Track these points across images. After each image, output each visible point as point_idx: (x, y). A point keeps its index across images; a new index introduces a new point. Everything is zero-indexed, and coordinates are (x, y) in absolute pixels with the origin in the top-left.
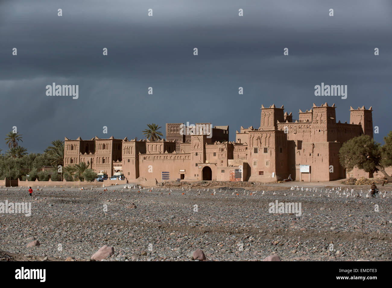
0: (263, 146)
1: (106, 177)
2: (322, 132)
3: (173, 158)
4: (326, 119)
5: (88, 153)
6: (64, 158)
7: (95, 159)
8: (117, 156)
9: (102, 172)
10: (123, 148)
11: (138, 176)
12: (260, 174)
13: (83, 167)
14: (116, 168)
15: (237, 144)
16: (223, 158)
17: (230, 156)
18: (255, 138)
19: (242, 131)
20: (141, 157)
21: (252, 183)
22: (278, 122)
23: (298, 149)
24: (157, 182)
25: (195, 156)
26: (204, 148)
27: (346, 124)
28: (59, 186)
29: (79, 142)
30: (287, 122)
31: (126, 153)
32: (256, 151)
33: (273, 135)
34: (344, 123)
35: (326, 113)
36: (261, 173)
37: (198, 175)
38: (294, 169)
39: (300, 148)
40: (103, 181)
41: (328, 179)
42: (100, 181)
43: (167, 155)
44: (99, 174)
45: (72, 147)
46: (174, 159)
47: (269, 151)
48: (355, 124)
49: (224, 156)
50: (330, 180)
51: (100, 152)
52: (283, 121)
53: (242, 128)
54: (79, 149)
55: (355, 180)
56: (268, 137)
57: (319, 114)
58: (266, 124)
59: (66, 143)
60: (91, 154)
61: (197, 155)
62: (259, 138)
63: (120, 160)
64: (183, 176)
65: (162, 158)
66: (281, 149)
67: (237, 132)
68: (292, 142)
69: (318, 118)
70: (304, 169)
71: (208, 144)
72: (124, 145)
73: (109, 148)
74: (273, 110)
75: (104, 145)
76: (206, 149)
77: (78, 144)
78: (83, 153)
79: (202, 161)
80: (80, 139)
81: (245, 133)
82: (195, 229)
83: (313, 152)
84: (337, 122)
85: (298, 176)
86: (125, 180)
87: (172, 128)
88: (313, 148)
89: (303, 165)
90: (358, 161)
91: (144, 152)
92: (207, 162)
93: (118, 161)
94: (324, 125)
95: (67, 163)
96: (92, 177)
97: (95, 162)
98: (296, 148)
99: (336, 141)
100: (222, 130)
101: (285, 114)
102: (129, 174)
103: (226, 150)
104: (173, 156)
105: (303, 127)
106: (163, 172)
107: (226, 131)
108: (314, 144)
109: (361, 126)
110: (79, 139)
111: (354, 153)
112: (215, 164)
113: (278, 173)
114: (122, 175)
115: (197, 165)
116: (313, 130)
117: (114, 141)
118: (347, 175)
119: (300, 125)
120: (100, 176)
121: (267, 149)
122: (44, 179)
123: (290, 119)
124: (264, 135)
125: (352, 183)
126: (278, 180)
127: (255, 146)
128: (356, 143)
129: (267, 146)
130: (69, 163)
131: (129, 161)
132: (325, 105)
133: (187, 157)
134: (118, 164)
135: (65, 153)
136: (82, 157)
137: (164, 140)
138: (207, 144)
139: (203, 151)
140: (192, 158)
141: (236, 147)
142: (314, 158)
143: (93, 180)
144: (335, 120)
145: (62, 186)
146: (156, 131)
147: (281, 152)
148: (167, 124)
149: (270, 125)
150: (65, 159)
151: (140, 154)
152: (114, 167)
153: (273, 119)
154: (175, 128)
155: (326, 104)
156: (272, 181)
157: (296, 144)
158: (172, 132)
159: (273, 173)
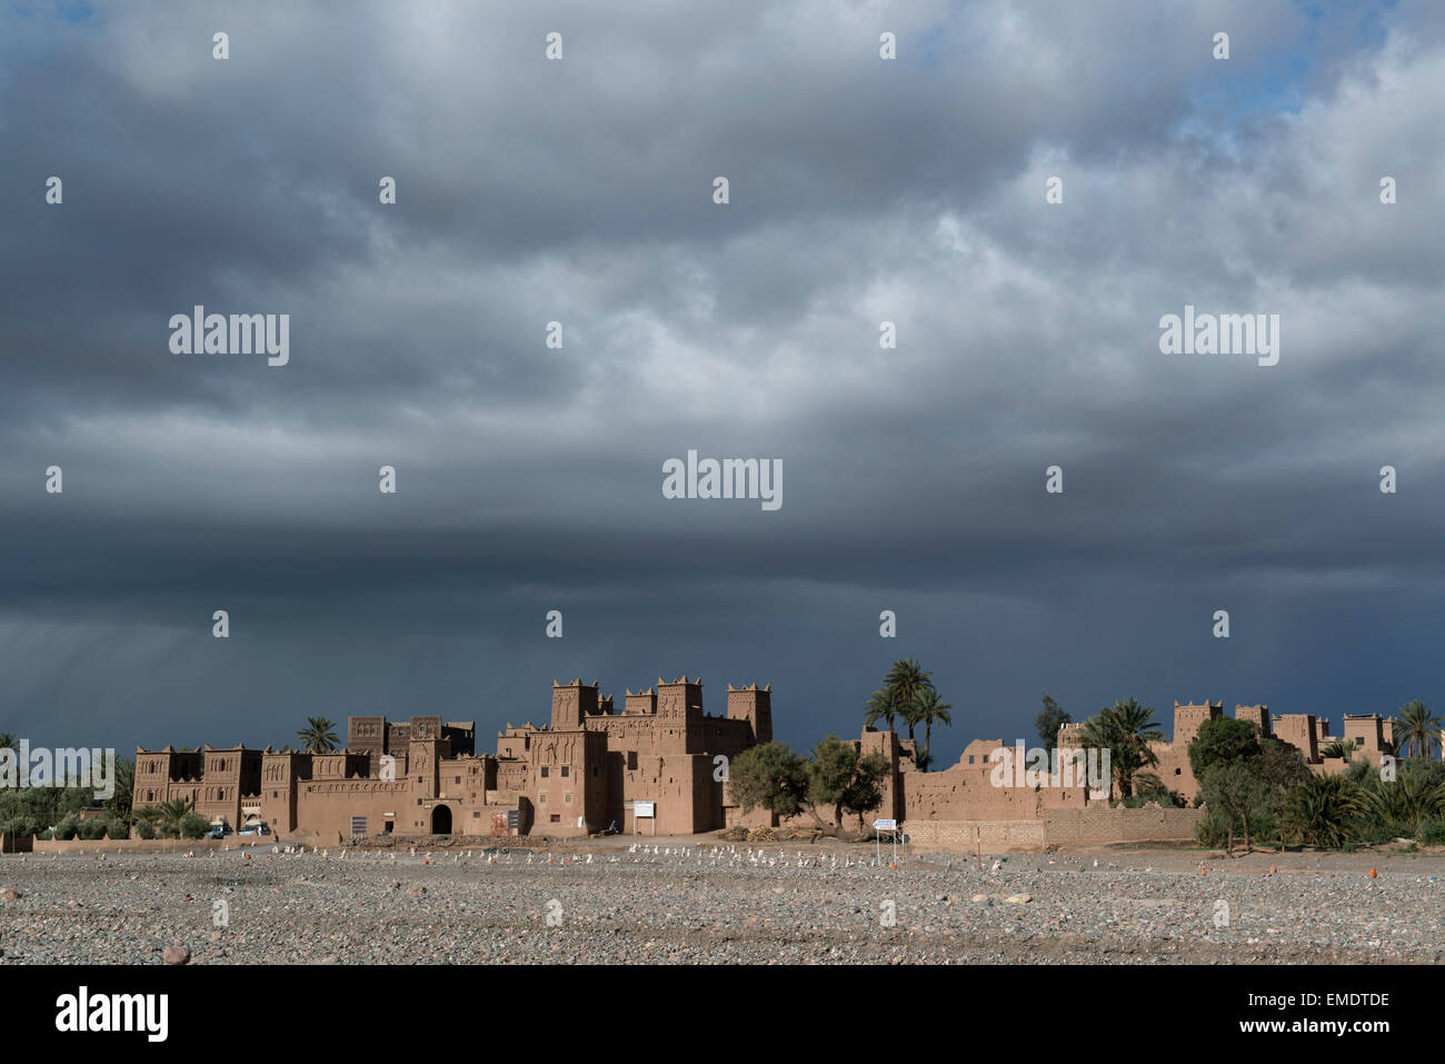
0: (561, 763)
1: (227, 830)
2: (675, 735)
3: (369, 788)
4: (684, 709)
5: (187, 780)
6: (132, 789)
7: (203, 789)
8: (250, 783)
9: (221, 820)
10: (264, 767)
11: (293, 825)
12: (553, 820)
13: (179, 810)
14: (247, 810)
15: (503, 759)
16: (475, 787)
17: (491, 784)
18: (544, 747)
19: (510, 732)
20: (302, 787)
21: (545, 839)
22: (587, 715)
23: (629, 769)
24: (341, 839)
25: (416, 784)
26: (437, 767)
27: (722, 719)
28: (128, 849)
29: (168, 756)
30: (605, 714)
31: (270, 779)
32: (545, 773)
33: (581, 740)
34: (718, 716)
35: (684, 696)
36: (555, 818)
37: (422, 824)
38: (622, 810)
39: (633, 766)
40: (222, 838)
41: (692, 830)
42: (215, 837)
43: (356, 783)
44: (213, 823)
45: (153, 766)
46: (373, 791)
47: (571, 774)
48: (738, 718)
49: (477, 782)
50: (694, 832)
51: (212, 777)
52: (596, 712)
53: (509, 726)
54: (167, 770)
55: (746, 831)
56: (570, 745)
57: (671, 699)
58: (562, 719)
59: (139, 759)
60: (193, 780)
61: (420, 781)
62: (552, 747)
63: (257, 793)
64: (390, 826)
65: (347, 788)
66: (596, 769)
67: (501, 735)
68: (618, 755)
69: (667, 707)
70: (642, 809)
71: (445, 759)
72: (266, 762)
73: (233, 767)
74: (577, 690)
75: (223, 762)
76: (441, 770)
77: (166, 760)
78: (176, 780)
79: (432, 795)
80: (171, 749)
81: (515, 736)
82: (700, 934)
83: (660, 775)
84: (705, 715)
85: (630, 823)
86: (273, 836)
87: (362, 727)
88: (661, 766)
89: (641, 800)
90: (763, 793)
91: (308, 776)
92: (442, 795)
93: (252, 795)
94: (681, 721)
95: (139, 801)
96: (198, 830)
97: (201, 798)
98: (626, 767)
99: (705, 754)
100: (462, 731)
101: (600, 699)
102: (275, 822)
103: (481, 772)
104: (371, 784)
105: (636, 724)
106: (354, 818)
107: (469, 731)
108: (662, 760)
109: (749, 722)
110: (167, 750)
111: (757, 778)
112: (460, 800)
113: (589, 818)
114: (264, 825)
115: (420, 802)
116: (657, 731)
117: (245, 753)
118: (728, 822)
119: (632, 720)
120: (217, 827)
121: (567, 768)
122: (92, 836)
123: (609, 707)
124: (563, 740)
125: (740, 837)
126: (590, 834)
127: (543, 763)
128: (760, 756)
129: (568, 763)
130: (145, 801)
131: (276, 795)
132: (683, 681)
133: (400, 788)
134: (252, 801)
135: (136, 780)
136: (175, 787)
137: (347, 751)
138: (441, 759)
139: (433, 774)
140: (410, 787)
141: (502, 766)
142: (662, 788)
143: (200, 836)
144: (701, 710)
145: (133, 849)
146: (326, 732)
147: (596, 774)
148: (350, 719)
149: (570, 719)
150: (135, 790)
151: (299, 779)
152: (244, 808)
153: (577, 708)
154: (368, 727)
155: (684, 678)
156: (578, 834)
157: (626, 758)
158: (360, 735)
159: (580, 819)
